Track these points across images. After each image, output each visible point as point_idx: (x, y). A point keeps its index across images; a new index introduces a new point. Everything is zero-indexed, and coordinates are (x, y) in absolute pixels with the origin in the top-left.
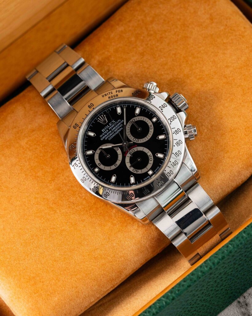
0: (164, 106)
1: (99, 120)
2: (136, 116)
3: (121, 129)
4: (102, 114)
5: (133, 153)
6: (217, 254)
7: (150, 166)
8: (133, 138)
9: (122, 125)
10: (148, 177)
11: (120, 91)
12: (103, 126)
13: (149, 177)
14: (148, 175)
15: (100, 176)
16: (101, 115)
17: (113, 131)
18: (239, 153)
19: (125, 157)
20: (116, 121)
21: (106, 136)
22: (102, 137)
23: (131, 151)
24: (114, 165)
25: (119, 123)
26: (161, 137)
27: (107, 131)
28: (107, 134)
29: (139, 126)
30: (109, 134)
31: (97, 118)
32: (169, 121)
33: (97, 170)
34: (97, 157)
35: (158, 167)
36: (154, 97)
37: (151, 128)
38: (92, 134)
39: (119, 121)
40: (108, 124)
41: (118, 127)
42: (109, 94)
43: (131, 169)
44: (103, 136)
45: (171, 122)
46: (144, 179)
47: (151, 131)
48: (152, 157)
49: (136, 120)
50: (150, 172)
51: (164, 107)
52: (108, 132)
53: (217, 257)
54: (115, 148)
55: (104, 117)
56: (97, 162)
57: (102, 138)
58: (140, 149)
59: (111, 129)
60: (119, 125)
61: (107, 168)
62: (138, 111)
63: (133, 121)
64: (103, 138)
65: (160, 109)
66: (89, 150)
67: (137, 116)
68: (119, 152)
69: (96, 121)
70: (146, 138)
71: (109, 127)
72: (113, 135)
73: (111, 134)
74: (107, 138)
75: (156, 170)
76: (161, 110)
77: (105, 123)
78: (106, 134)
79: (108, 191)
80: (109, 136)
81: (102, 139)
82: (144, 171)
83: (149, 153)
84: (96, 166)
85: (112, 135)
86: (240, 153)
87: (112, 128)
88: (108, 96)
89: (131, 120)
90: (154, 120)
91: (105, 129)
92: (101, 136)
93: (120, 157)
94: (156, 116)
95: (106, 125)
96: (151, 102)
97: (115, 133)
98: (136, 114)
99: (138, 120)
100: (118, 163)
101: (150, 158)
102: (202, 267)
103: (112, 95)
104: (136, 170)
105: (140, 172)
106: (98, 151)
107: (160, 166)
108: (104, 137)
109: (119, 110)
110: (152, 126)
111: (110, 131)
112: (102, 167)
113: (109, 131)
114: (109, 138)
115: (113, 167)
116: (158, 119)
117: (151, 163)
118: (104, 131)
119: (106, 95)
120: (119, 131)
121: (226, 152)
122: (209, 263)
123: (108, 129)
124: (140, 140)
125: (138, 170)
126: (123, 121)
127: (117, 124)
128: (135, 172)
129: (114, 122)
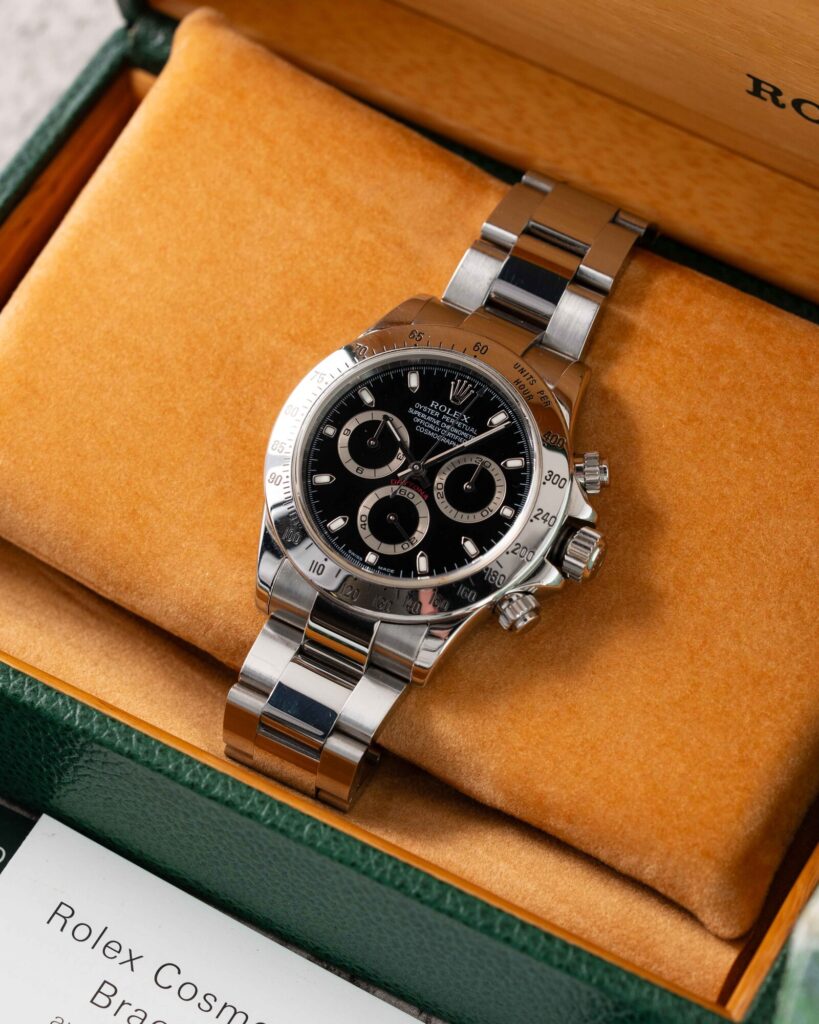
0: (548, 519)
1: (456, 382)
2: (499, 465)
4: (474, 384)
5: (406, 496)
6: (234, 785)
7: (388, 549)
8: (443, 482)
10: (358, 557)
11: (546, 400)
12: (444, 400)
13: (361, 559)
14: (364, 556)
15: (319, 444)
16: (469, 382)
17: (440, 427)
18: (521, 749)
19: (389, 484)
20: (470, 423)
21: (423, 416)
22: (418, 409)
23: (408, 490)
24: (356, 466)
25: (467, 432)
26: (470, 547)
27: (437, 414)
28: (429, 418)
29: (476, 484)
30: (431, 423)
31: (459, 377)
32: (514, 547)
33: (330, 431)
34: (364, 417)
35: (392, 571)
36: (561, 485)
37: (485, 513)
38: (414, 381)
39: (472, 430)
40: (454, 408)
41: (456, 434)
42: (528, 376)
43: (365, 509)
44: (421, 411)
45: (513, 552)
46: (350, 551)
47: (476, 518)
48: (411, 548)
49: (489, 470)
50: (371, 558)
51: (545, 521)
52: (435, 417)
53: (227, 789)
54: (400, 451)
55: (468, 392)
56: (352, 425)
57: (415, 409)
58: (423, 511)
59: (444, 421)
61: (344, 453)
62: (514, 463)
63: (487, 465)
64: (416, 412)
65: (536, 512)
66: (373, 391)
67: (501, 467)
68: (396, 464)
69: (451, 377)
70: (455, 511)
72: (432, 431)
73: (431, 426)
74: (418, 420)
75: (384, 569)
76: (535, 517)
77: (453, 399)
78: (428, 414)
79: (285, 480)
80: (425, 424)
81: (411, 411)
82: (371, 541)
83: (419, 536)
84: (339, 425)
85: (430, 429)
86: (521, 753)
87: (448, 424)
88: (520, 376)
89: (485, 459)
90: (507, 512)
92: (418, 405)
93: (383, 472)
94: (517, 511)
95: (449, 405)
96: (544, 483)
97: (439, 433)
98: (505, 464)
99: (493, 473)
100: (368, 474)
101: (409, 543)
102: (191, 766)
103: (528, 386)
104: (366, 522)
105: (365, 533)
106: (378, 415)
107: (397, 573)
108: (419, 414)
109: (499, 419)
110: (491, 514)
111: (438, 422)
112: (343, 440)
113: (439, 418)
114: (422, 425)
115: (352, 466)
116: (511, 521)
117: (399, 549)
118: (433, 408)
119: (522, 371)
120: (448, 441)
121: (513, 716)
122: (205, 776)
123: (442, 414)
124: (445, 499)
125: (367, 527)
127: (464, 430)
128: (359, 523)
129: (464, 422)
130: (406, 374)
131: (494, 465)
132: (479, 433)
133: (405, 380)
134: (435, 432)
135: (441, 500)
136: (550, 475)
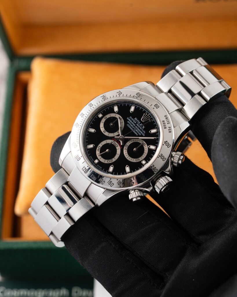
0: (155, 169)
1: (145, 114)
3: (137, 134)
4: (151, 117)
5: (115, 145)
7: (102, 160)
8: (128, 145)
9: (140, 134)
10: (93, 159)
11: (170, 131)
12: (139, 119)
17: (134, 127)
20: (144, 129)
21: (131, 121)
22: (130, 119)
23: (117, 144)
24: (104, 130)
25: (142, 132)
26: (128, 169)
27: (135, 122)
28: (132, 123)
29: (138, 150)
30: (132, 124)
31: (147, 113)
33: (100, 116)
34: (112, 115)
36: (164, 160)
37: (137, 160)
38: (132, 109)
39: (144, 131)
40: (141, 122)
41: (139, 131)
42: (168, 121)
43: (100, 145)
44: (131, 119)
46: (91, 157)
47: (134, 160)
48: (110, 162)
49: (144, 146)
50: (96, 161)
52: (134, 123)
56: (108, 116)
57: (129, 118)
58: (119, 152)
59: (137, 125)
60: (140, 132)
61: (102, 125)
62: (152, 147)
63: (144, 145)
64: (129, 119)
65: (152, 166)
66: (119, 108)
67: (148, 147)
68: (116, 134)
69: (145, 112)
70: (128, 156)
71: (138, 124)
72: (132, 127)
73: (132, 126)
74: (129, 122)
75: (99, 166)
77: (142, 120)
78: (132, 121)
79: (79, 126)
81: (128, 118)
82: (99, 156)
83: (114, 160)
84: (104, 115)
85: (131, 126)
87: (137, 127)
88: (165, 120)
89: (144, 143)
90: (144, 162)
91: (137, 120)
93: (111, 135)
94: (147, 163)
95: (140, 121)
96: (158, 157)
97: (133, 129)
98: (150, 147)
99: (145, 148)
100: (106, 134)
101: (110, 161)
103: (166, 124)
104: (100, 149)
105: (98, 153)
106: (117, 116)
107: (102, 169)
108: (130, 120)
109: (153, 131)
110: (139, 161)
111: (135, 125)
112: (104, 120)
114: (129, 124)
115: (102, 129)
116: (144, 165)
117: (106, 162)
118: (135, 120)
119: (167, 118)
120: (135, 132)
123: (137, 123)
124: (127, 151)
125: (99, 150)
126: (144, 135)
127: (141, 131)
128: (97, 148)
129: (142, 128)
130: (131, 105)
131: (146, 145)
133: (130, 108)
134: (132, 128)
135: (125, 151)
136: (161, 156)
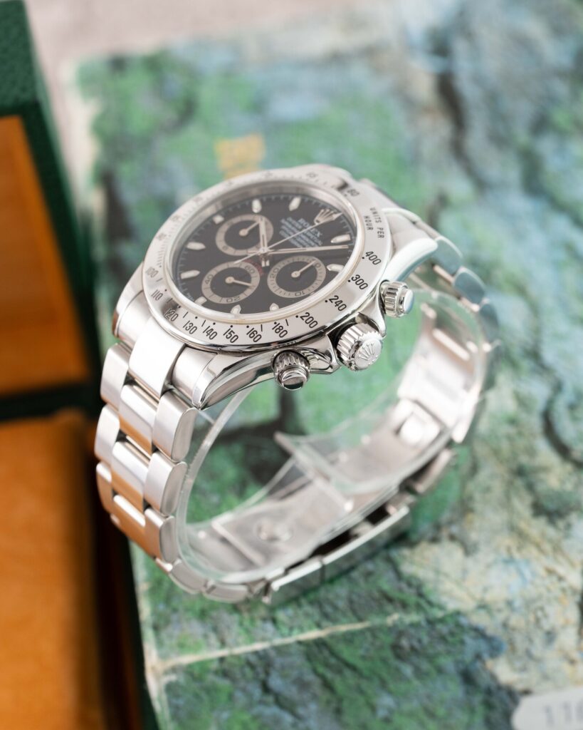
5: (248, 271)
7: (217, 299)
8: (280, 268)
15: (206, 227)
20: (320, 238)
21: (290, 226)
22: (288, 221)
24: (225, 245)
25: (314, 242)
27: (300, 227)
28: (293, 228)
29: (303, 273)
30: (292, 231)
32: (304, 314)
33: (219, 220)
37: (297, 293)
38: (295, 204)
39: (318, 241)
40: (314, 226)
41: (306, 242)
44: (290, 223)
45: (301, 317)
47: (291, 295)
48: (234, 301)
49: (318, 269)
52: (297, 229)
57: (286, 221)
58: (255, 281)
60: (310, 244)
61: (220, 236)
62: (335, 267)
63: (319, 266)
67: (326, 268)
70: (277, 287)
73: (292, 233)
74: (284, 228)
78: (293, 226)
80: (288, 231)
83: (242, 297)
84: (227, 218)
87: (305, 235)
89: (318, 261)
92: (290, 219)
95: (312, 223)
98: (330, 267)
99: (319, 272)
100: (231, 252)
101: (233, 299)
106: (257, 218)
108: (287, 224)
109: (340, 238)
110: (302, 295)
111: (298, 232)
113: (301, 230)
114: (285, 231)
115: (221, 245)
118: (299, 223)
123: (304, 228)
124: (275, 279)
127: (313, 240)
129: (316, 236)
130: (292, 199)
131: (323, 266)
132: (323, 245)
133: (290, 202)
135: (272, 279)
136: (357, 278)
